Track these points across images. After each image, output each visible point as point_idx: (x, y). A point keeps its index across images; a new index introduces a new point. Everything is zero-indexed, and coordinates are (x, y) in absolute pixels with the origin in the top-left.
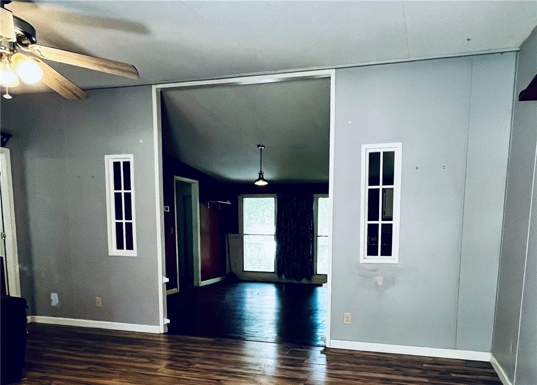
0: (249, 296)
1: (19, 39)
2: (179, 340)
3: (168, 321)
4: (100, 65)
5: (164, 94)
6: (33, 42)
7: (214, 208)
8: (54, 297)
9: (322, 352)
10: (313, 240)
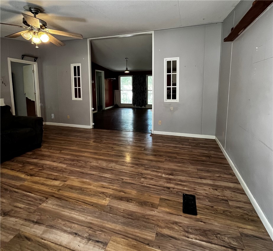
0: (123, 113)
1: (41, 27)
2: (97, 131)
3: (94, 124)
4: (69, 35)
5: (92, 42)
6: (46, 28)
7: (110, 81)
8: (53, 115)
9: (151, 136)
10: (146, 92)
